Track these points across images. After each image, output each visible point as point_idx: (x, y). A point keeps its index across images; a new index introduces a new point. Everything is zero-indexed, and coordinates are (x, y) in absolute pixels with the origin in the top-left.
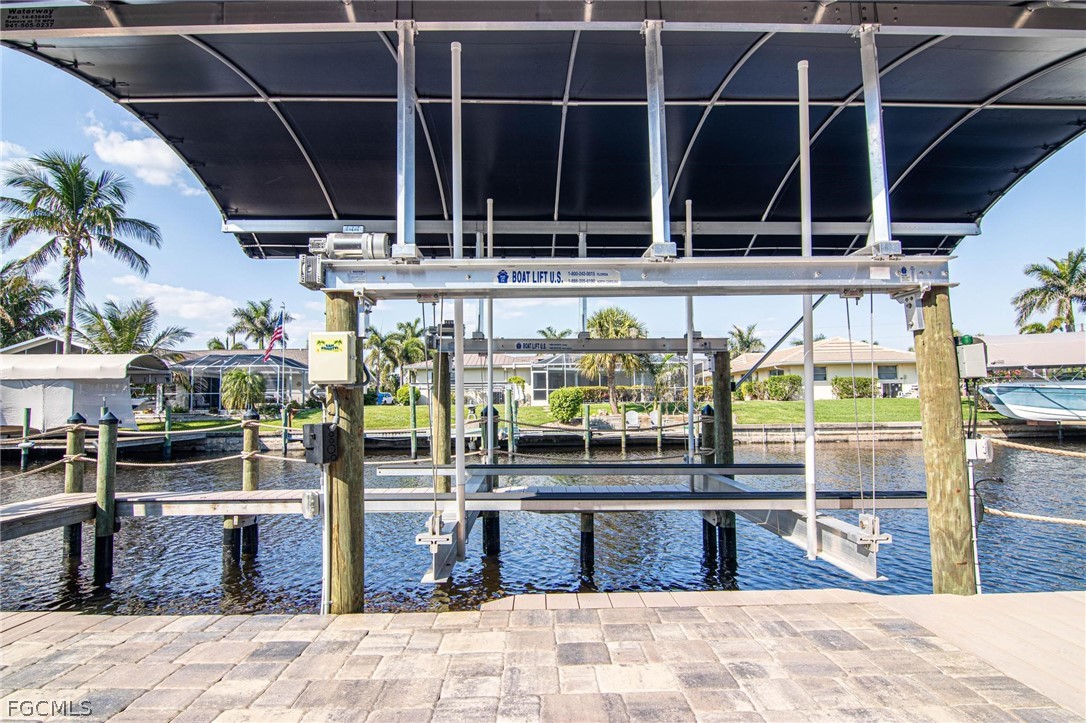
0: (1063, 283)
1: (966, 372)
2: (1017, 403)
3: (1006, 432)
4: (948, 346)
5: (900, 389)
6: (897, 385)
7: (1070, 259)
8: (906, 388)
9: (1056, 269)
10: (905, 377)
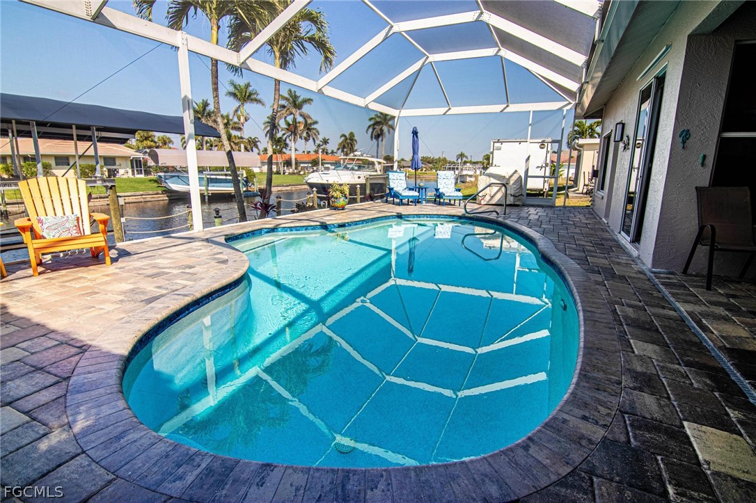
0: (200, 116)
1: (120, 204)
2: (173, 183)
3: (167, 196)
4: (116, 199)
5: (118, 172)
6: (115, 170)
7: (203, 104)
8: (121, 171)
9: (197, 107)
10: (120, 165)
